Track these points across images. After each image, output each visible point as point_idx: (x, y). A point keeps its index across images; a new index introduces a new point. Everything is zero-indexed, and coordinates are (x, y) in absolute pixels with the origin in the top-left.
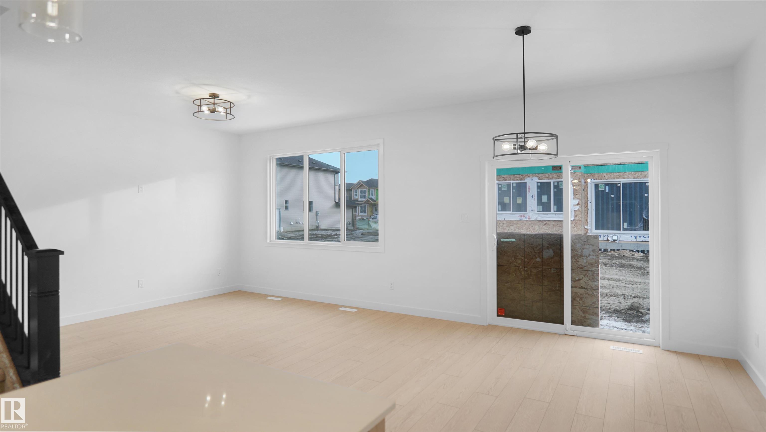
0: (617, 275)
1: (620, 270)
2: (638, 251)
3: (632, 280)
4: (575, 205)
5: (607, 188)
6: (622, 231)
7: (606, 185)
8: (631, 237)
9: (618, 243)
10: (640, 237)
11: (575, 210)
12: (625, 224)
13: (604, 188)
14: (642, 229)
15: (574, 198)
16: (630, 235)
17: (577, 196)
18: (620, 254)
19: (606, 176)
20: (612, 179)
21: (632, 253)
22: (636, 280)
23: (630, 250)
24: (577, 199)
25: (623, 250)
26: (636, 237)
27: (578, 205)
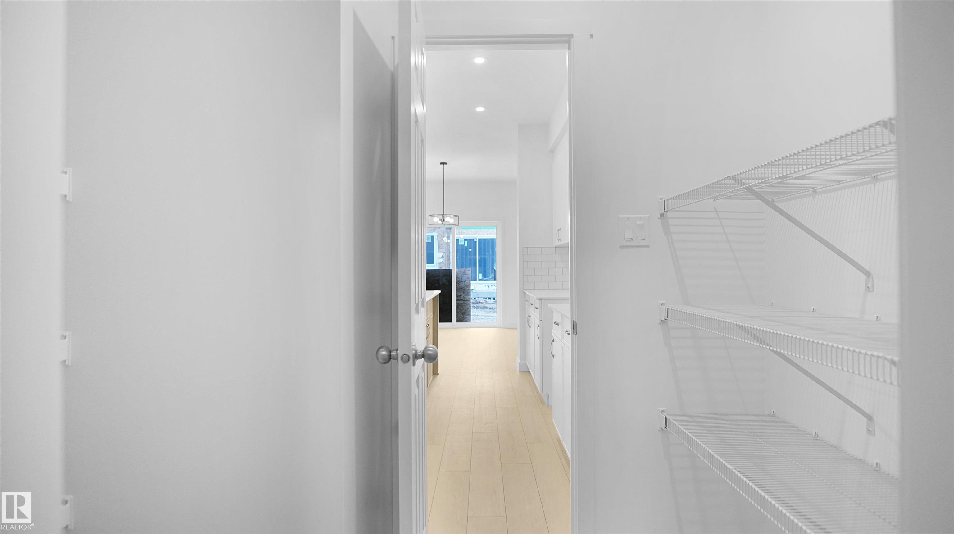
0: (475, 313)
1: (478, 310)
2: (490, 298)
3: (486, 315)
4: (439, 258)
5: (466, 242)
6: (478, 281)
7: (465, 240)
8: (485, 286)
9: (475, 292)
10: (492, 286)
11: (440, 262)
12: (481, 275)
13: (463, 242)
14: (493, 279)
15: (439, 252)
16: (484, 285)
17: (441, 250)
18: (476, 301)
19: (465, 232)
20: (470, 234)
21: (486, 300)
22: (489, 315)
23: (484, 298)
24: (442, 252)
25: (479, 298)
26: (488, 286)
27: (443, 258)
